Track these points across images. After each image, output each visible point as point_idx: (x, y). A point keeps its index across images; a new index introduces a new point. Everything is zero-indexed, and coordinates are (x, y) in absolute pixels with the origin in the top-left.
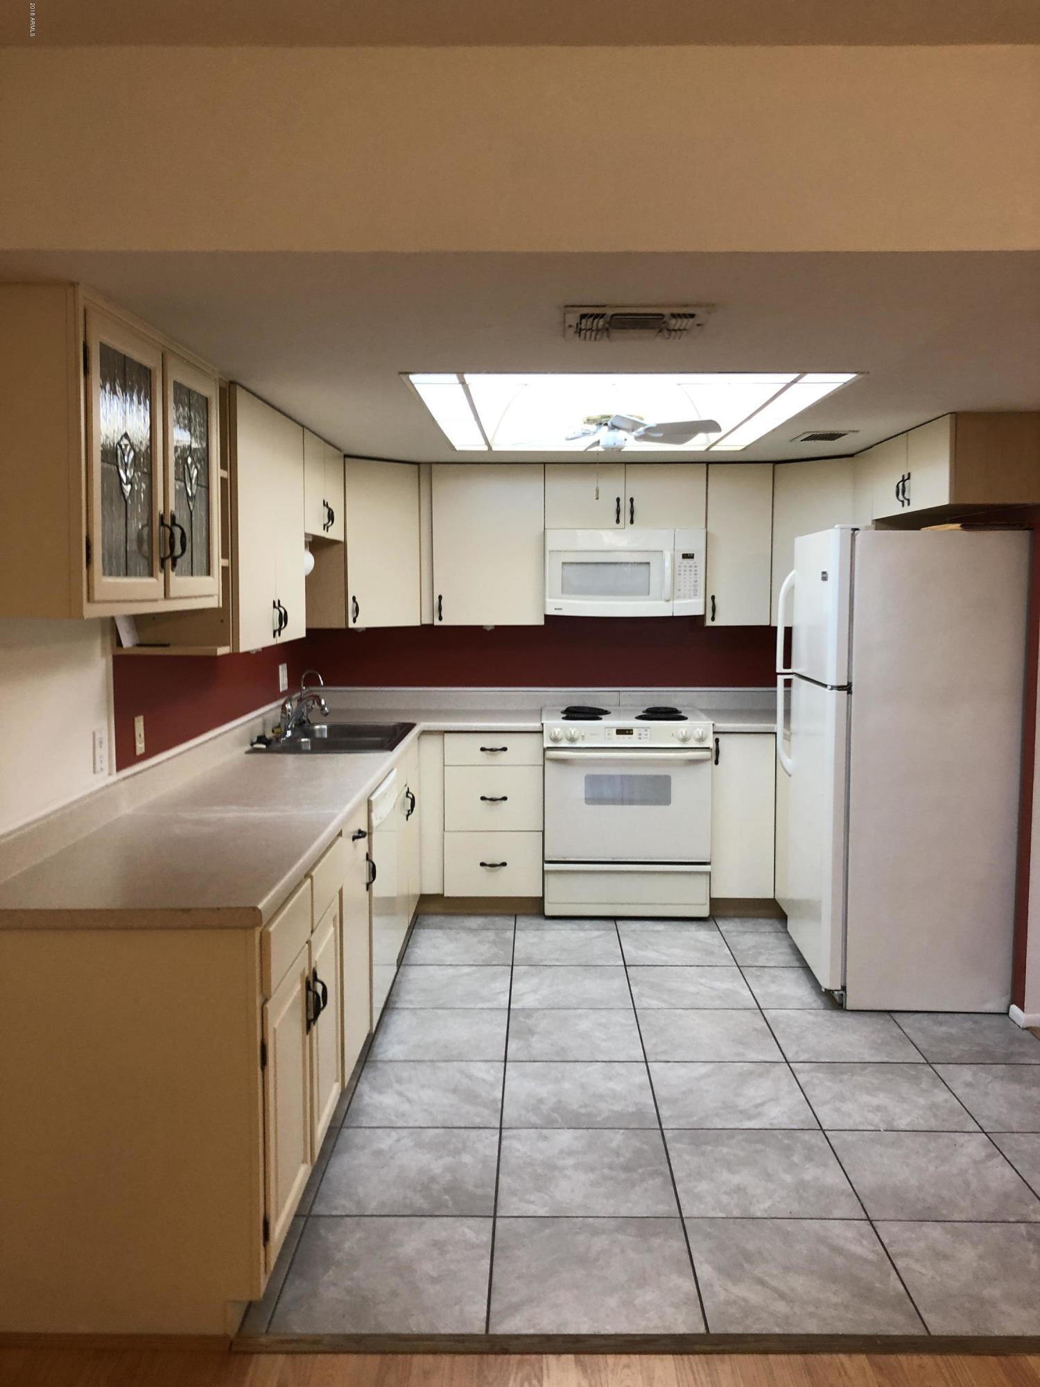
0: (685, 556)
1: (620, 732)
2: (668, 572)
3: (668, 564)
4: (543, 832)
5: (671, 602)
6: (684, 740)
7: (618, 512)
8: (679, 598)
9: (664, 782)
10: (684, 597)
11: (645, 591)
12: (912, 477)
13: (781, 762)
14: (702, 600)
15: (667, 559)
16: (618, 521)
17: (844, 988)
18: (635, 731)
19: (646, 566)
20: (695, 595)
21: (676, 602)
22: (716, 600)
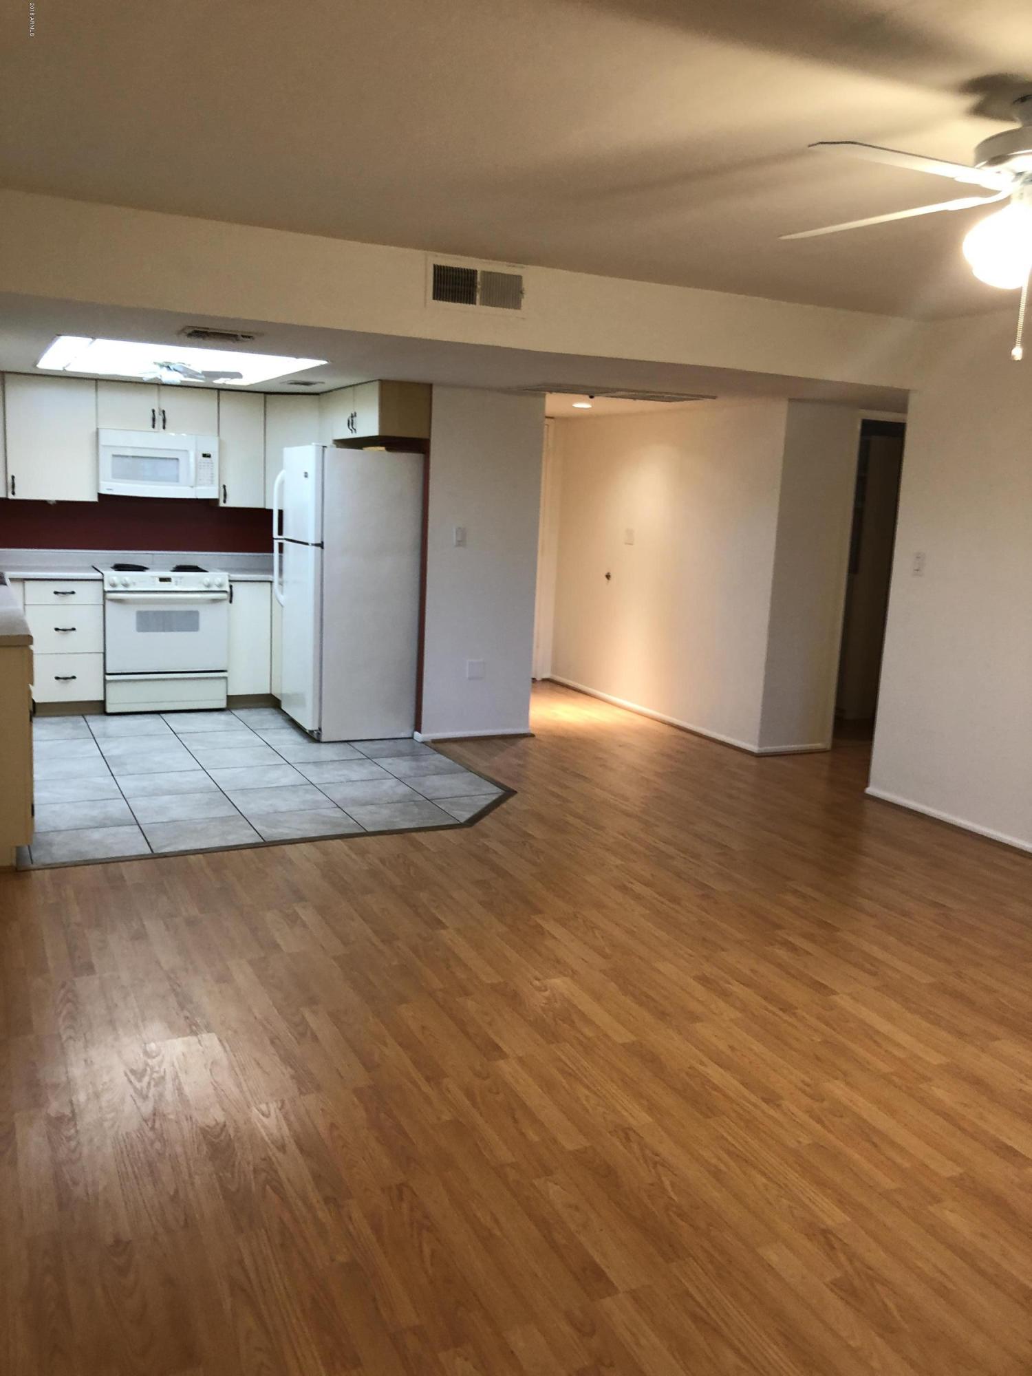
0: (205, 456)
1: (162, 580)
2: (192, 466)
3: (192, 460)
4: (104, 654)
5: (194, 488)
6: (208, 586)
7: (154, 420)
8: (200, 485)
9: (195, 614)
10: (204, 485)
11: (176, 479)
12: (357, 415)
13: (276, 597)
14: (217, 488)
15: (193, 457)
16: (154, 426)
17: (320, 729)
18: (173, 580)
19: (175, 461)
20: (212, 483)
21: (199, 488)
22: (227, 488)
